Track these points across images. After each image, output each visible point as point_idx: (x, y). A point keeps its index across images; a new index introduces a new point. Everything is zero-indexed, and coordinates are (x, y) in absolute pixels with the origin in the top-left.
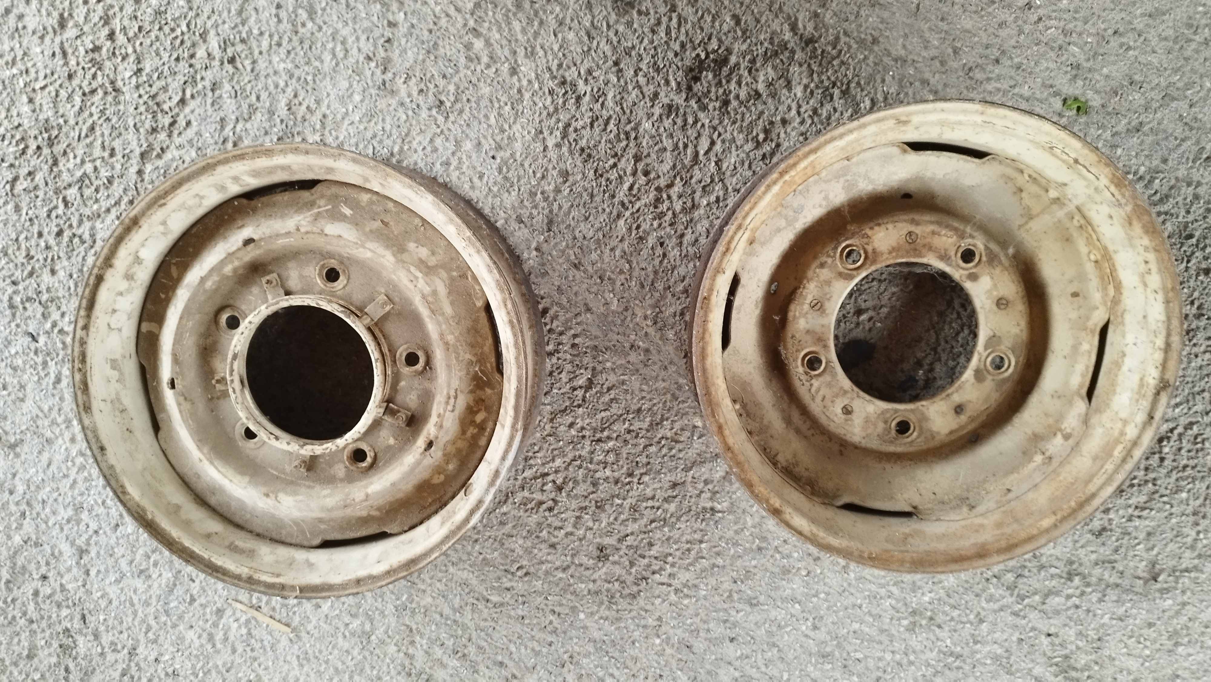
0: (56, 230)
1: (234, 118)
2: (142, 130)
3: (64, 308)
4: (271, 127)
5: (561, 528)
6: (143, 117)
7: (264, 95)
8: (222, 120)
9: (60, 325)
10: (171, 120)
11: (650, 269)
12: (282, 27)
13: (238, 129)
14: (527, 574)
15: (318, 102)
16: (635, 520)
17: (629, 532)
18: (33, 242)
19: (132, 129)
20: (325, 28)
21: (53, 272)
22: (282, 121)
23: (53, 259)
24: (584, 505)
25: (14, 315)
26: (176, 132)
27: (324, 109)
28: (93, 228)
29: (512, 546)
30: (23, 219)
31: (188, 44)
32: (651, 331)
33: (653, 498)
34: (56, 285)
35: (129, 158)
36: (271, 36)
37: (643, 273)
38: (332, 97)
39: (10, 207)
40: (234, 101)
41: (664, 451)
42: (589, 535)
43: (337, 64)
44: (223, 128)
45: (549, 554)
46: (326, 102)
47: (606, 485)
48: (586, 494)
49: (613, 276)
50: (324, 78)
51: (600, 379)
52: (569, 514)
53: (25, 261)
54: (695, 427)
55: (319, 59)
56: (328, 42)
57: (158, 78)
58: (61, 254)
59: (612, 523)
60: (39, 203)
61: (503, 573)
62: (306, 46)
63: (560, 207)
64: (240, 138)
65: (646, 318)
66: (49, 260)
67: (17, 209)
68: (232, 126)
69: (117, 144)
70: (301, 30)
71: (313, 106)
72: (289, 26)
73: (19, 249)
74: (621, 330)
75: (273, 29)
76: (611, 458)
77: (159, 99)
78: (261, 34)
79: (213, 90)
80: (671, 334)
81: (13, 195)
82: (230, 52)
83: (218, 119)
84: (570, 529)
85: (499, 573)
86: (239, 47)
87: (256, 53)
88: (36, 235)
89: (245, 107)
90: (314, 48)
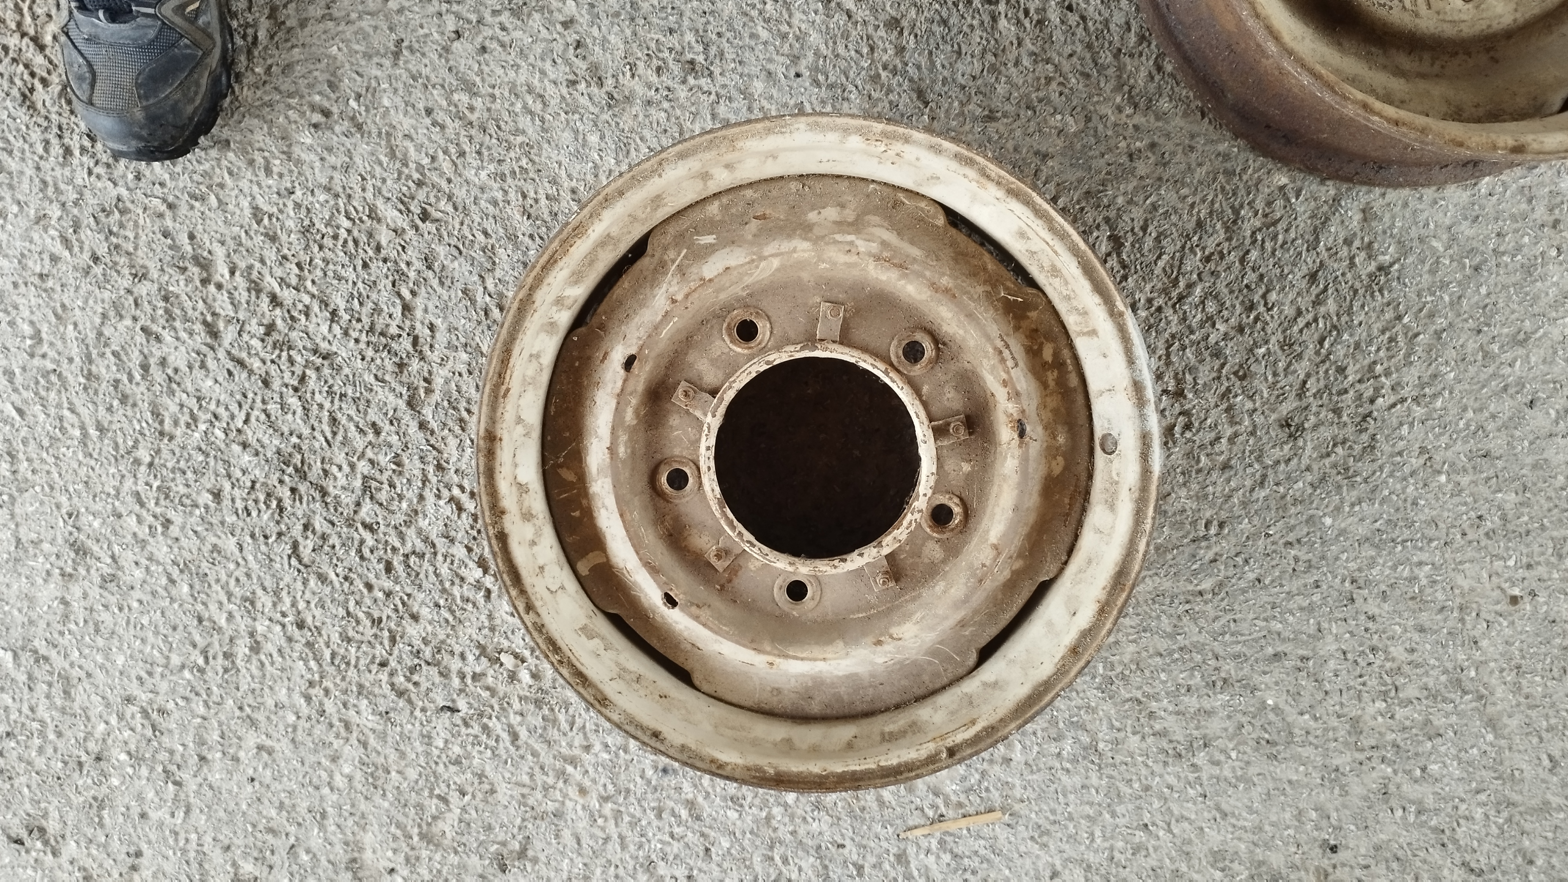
0: (381, 566)
1: (476, 278)
2: (387, 378)
3: (458, 649)
4: (525, 254)
5: (1218, 438)
6: (379, 361)
7: (489, 225)
8: (465, 292)
9: (468, 670)
10: (411, 339)
11: (1079, 48)
12: (450, 132)
13: (491, 287)
14: (1221, 525)
15: (554, 182)
16: (1299, 356)
17: (1302, 377)
18: (368, 601)
19: (377, 386)
20: (497, 92)
21: (415, 617)
22: (531, 236)
23: (404, 604)
24: (1223, 388)
25: (410, 701)
26: (426, 349)
27: (566, 184)
28: (420, 532)
29: (1178, 506)
30: (337, 585)
31: (364, 238)
32: (1139, 119)
33: (1299, 313)
34: (430, 628)
35: (399, 421)
36: (446, 152)
37: (1075, 59)
38: (565, 161)
39: (313, 582)
40: (462, 259)
41: (1268, 245)
42: (1259, 419)
43: (543, 120)
44: (473, 302)
45: (1228, 480)
46: (563, 173)
47: (1230, 344)
48: (1215, 375)
49: (1041, 94)
50: (540, 148)
51: (1124, 225)
52: (1214, 412)
53: (375, 630)
54: (1282, 188)
55: (518, 132)
56: (512, 104)
57: (361, 304)
58: (408, 590)
59: (1275, 383)
60: (340, 552)
61: (1193, 546)
62: (492, 128)
63: (919, 67)
64: (501, 295)
65: (1120, 109)
66: (400, 606)
67: (322, 578)
68: (481, 289)
69: (373, 415)
70: (473, 117)
71: (552, 191)
72: (457, 123)
73: (358, 622)
74: (1102, 148)
75: (442, 142)
76: (1211, 307)
77: (379, 328)
78: (433, 159)
79: (429, 267)
80: (1165, 105)
81: (306, 566)
82: (416, 210)
83: (460, 294)
84: (1229, 432)
85: (1188, 550)
86: (421, 195)
87: (444, 184)
88: (365, 591)
89: (479, 256)
90: (502, 124)
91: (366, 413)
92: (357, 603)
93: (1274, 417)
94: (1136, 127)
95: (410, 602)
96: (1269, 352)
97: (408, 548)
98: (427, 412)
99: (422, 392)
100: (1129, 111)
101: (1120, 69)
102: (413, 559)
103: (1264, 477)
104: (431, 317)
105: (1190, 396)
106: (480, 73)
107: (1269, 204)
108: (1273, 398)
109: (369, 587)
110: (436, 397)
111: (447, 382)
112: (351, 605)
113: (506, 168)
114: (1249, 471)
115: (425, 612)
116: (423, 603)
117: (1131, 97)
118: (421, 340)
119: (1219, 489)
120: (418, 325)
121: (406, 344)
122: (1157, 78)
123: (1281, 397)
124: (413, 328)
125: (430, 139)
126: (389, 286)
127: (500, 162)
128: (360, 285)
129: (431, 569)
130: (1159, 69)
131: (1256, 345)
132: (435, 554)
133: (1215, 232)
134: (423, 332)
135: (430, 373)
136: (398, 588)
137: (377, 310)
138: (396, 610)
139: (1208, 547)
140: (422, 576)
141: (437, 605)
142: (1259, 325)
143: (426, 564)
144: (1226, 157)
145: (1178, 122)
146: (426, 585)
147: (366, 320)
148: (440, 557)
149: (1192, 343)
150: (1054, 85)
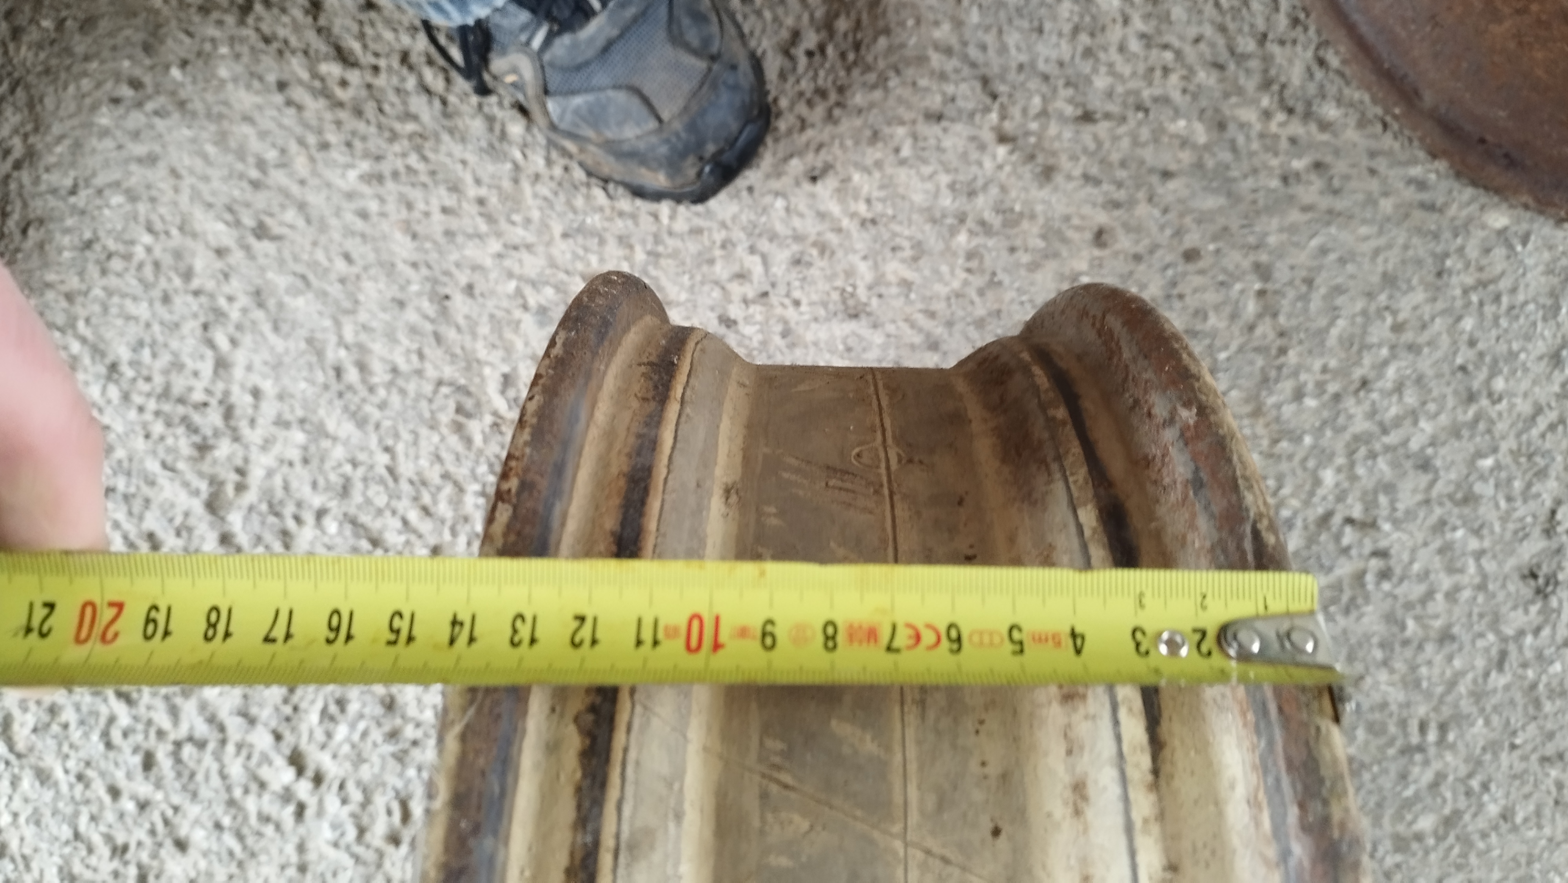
91: (141, 518)
92: (93, 818)
93: (1511, 563)
94: (1293, 141)
95: (177, 820)
96: (1498, 467)
97: (183, 731)
98: (235, 520)
99: (230, 490)
100: (1281, 117)
101: (1267, 59)
102: (188, 751)
103: (1503, 655)
104: (255, 379)
105: (1387, 527)
106: (361, 36)
107: (1487, 251)
108: (1508, 535)
109: (115, 792)
110: (251, 496)
111: (270, 474)
112: (83, 823)
113: (385, 168)
114: (1480, 643)
115: (199, 837)
116: (197, 822)
117: (1282, 100)
118: (238, 412)
119: (1436, 671)
120: (236, 390)
121: (213, 418)
122: (1319, 74)
123: (1522, 534)
124: (227, 393)
125: (281, 126)
126: (199, 332)
127: (378, 158)
128: (156, 328)
129: (215, 767)
130: (1322, 62)
131: (1480, 454)
132: (223, 742)
133: (1411, 289)
134: (242, 400)
135: (246, 460)
136: (159, 796)
137: (177, 365)
138: (153, 832)
139: (1426, 763)
140: (200, 777)
141: (218, 826)
142: (1482, 426)
143: (208, 760)
144: (1421, 185)
145: (1351, 134)
146: (205, 793)
147: (158, 380)
148: (230, 748)
149: (1387, 449)
150: (1174, 79)
